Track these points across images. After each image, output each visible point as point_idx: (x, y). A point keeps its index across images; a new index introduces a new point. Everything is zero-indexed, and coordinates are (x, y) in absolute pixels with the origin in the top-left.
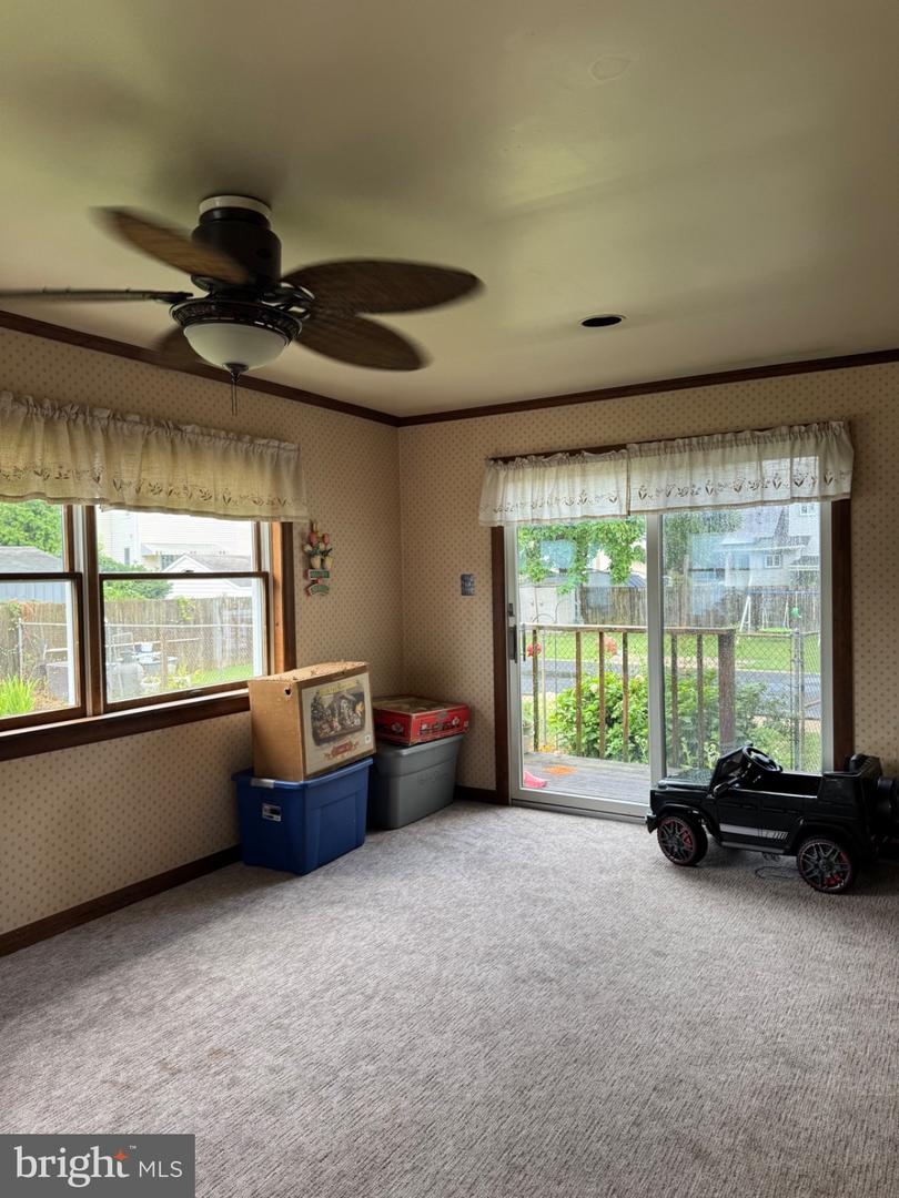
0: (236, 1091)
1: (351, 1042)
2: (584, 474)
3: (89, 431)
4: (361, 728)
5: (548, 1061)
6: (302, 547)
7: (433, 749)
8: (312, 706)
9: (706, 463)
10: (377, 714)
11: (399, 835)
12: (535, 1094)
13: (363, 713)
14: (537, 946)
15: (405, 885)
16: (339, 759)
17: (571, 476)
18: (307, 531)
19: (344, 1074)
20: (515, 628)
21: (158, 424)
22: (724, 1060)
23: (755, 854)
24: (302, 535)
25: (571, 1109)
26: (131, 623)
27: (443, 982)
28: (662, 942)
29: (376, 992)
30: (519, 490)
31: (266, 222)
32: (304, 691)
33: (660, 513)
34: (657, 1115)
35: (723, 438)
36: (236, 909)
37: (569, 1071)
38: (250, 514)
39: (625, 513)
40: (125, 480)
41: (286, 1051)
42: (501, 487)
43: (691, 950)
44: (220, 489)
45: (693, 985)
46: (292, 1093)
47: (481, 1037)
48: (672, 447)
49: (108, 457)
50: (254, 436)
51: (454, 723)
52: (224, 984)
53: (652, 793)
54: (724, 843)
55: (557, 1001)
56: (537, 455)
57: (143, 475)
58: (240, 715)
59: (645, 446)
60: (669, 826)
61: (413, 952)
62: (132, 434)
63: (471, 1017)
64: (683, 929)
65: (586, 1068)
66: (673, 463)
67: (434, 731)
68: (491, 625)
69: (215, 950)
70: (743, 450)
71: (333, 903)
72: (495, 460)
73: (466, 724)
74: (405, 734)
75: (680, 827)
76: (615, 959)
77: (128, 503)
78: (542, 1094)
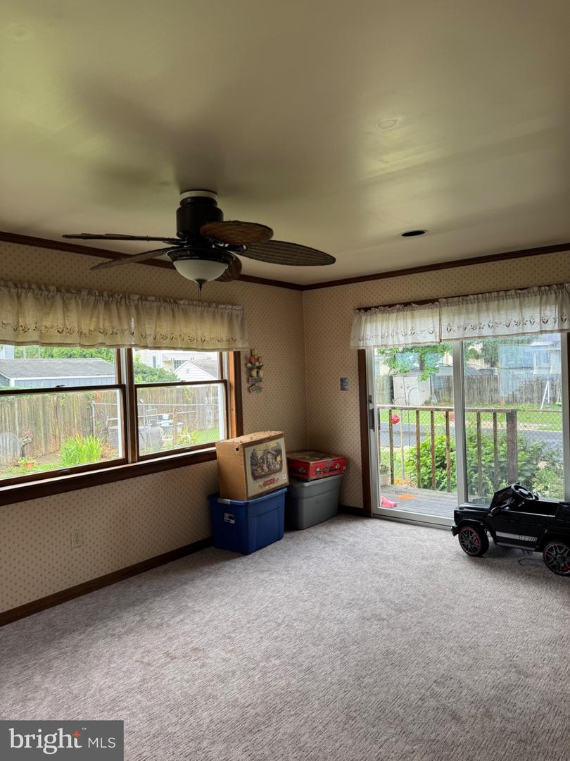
0: (204, 670)
1: (268, 647)
2: (413, 317)
3: (128, 307)
4: (280, 470)
5: (377, 663)
6: (246, 365)
7: (325, 482)
8: (251, 457)
9: (488, 310)
10: (289, 461)
11: (304, 533)
12: (366, 680)
13: (281, 461)
14: (378, 600)
15: (305, 562)
16: (267, 488)
17: (405, 318)
18: (249, 356)
19: (262, 664)
20: (373, 409)
21: (165, 301)
22: (479, 669)
23: (518, 550)
24: (246, 358)
25: (386, 689)
26: (156, 403)
27: (321, 617)
28: (453, 601)
29: (283, 621)
30: (374, 328)
31: (215, 202)
32: (246, 449)
33: (461, 340)
34: (434, 695)
35: (498, 294)
36: (210, 574)
37: (388, 669)
38: (216, 348)
39: (438, 340)
40: (148, 333)
41: (232, 651)
42: (363, 325)
43: (470, 606)
44: (199, 335)
45: (468, 626)
46: (234, 673)
47: (340, 649)
48: (467, 300)
49: (138, 321)
50: (218, 303)
51: (336, 467)
52: (201, 614)
53: (455, 512)
54: (499, 543)
55: (386, 631)
56: (384, 306)
57: (158, 329)
58: (212, 462)
59: (450, 300)
60: (465, 532)
61: (306, 601)
62: (151, 308)
63: (336, 637)
64: (467, 594)
65: (397, 668)
66: (467, 310)
67: (324, 472)
68: (359, 408)
69: (197, 595)
70: (510, 301)
71: (263, 571)
72: (359, 309)
73: (344, 468)
74: (307, 474)
75: (472, 533)
76: (423, 609)
77: (149, 345)
78: (370, 680)
